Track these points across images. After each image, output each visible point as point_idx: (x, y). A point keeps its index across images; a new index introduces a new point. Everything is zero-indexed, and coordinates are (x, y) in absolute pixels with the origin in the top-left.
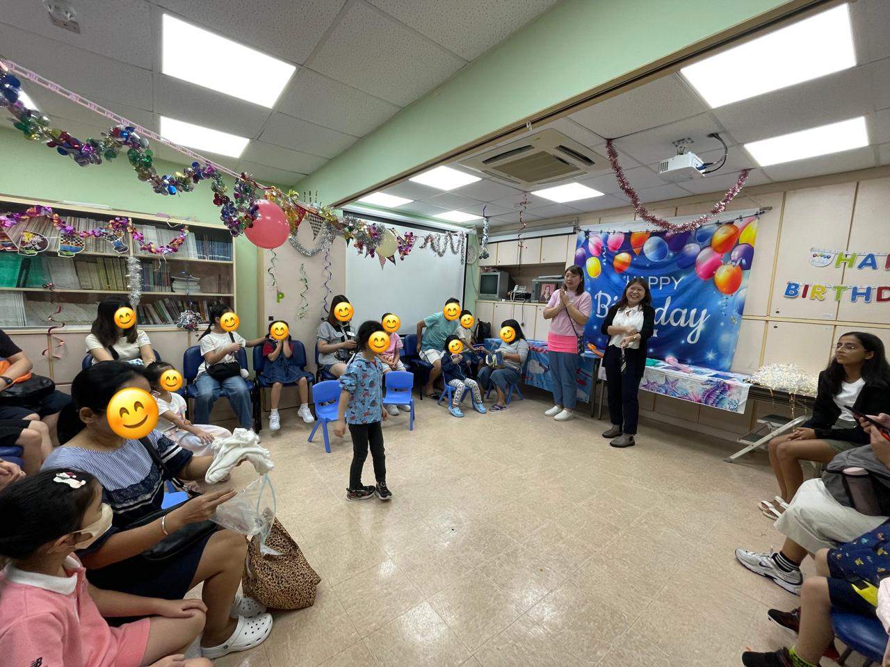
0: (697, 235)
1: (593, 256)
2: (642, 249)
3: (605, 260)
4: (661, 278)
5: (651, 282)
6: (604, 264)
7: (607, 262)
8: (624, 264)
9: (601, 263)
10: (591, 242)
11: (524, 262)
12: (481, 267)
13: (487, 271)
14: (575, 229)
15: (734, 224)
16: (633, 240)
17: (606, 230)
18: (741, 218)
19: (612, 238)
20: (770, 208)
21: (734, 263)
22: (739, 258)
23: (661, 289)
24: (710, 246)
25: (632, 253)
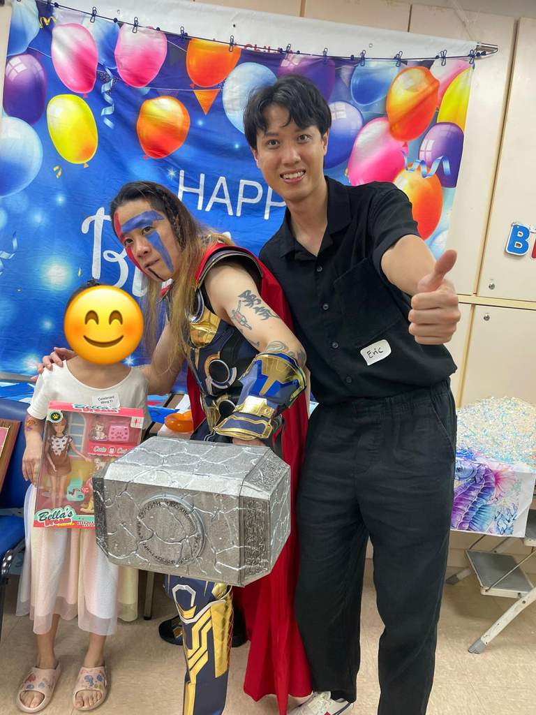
0: (355, 81)
1: (68, 91)
2: (220, 95)
3: (108, 111)
5: (245, 196)
6: (108, 122)
7: (116, 116)
8: (170, 130)
9: (99, 120)
15: (431, 69)
16: (192, 62)
17: (107, 12)
18: (444, 58)
19: (129, 42)
20: (493, 50)
21: (424, 169)
22: (434, 159)
23: (267, 217)
24: (383, 115)
25: (188, 102)
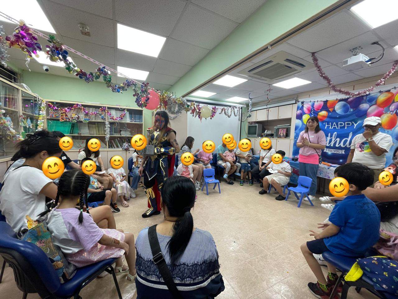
0: (368, 99)
1: (306, 114)
2: (334, 108)
4: (346, 123)
5: (340, 125)
8: (324, 117)
10: (305, 107)
11: (269, 119)
12: (248, 122)
13: (251, 124)
14: (296, 101)
15: (391, 91)
16: (328, 104)
17: (313, 101)
18: (395, 88)
19: (316, 104)
21: (392, 113)
22: (394, 110)
23: (346, 128)
24: (376, 104)
25: (328, 111)
